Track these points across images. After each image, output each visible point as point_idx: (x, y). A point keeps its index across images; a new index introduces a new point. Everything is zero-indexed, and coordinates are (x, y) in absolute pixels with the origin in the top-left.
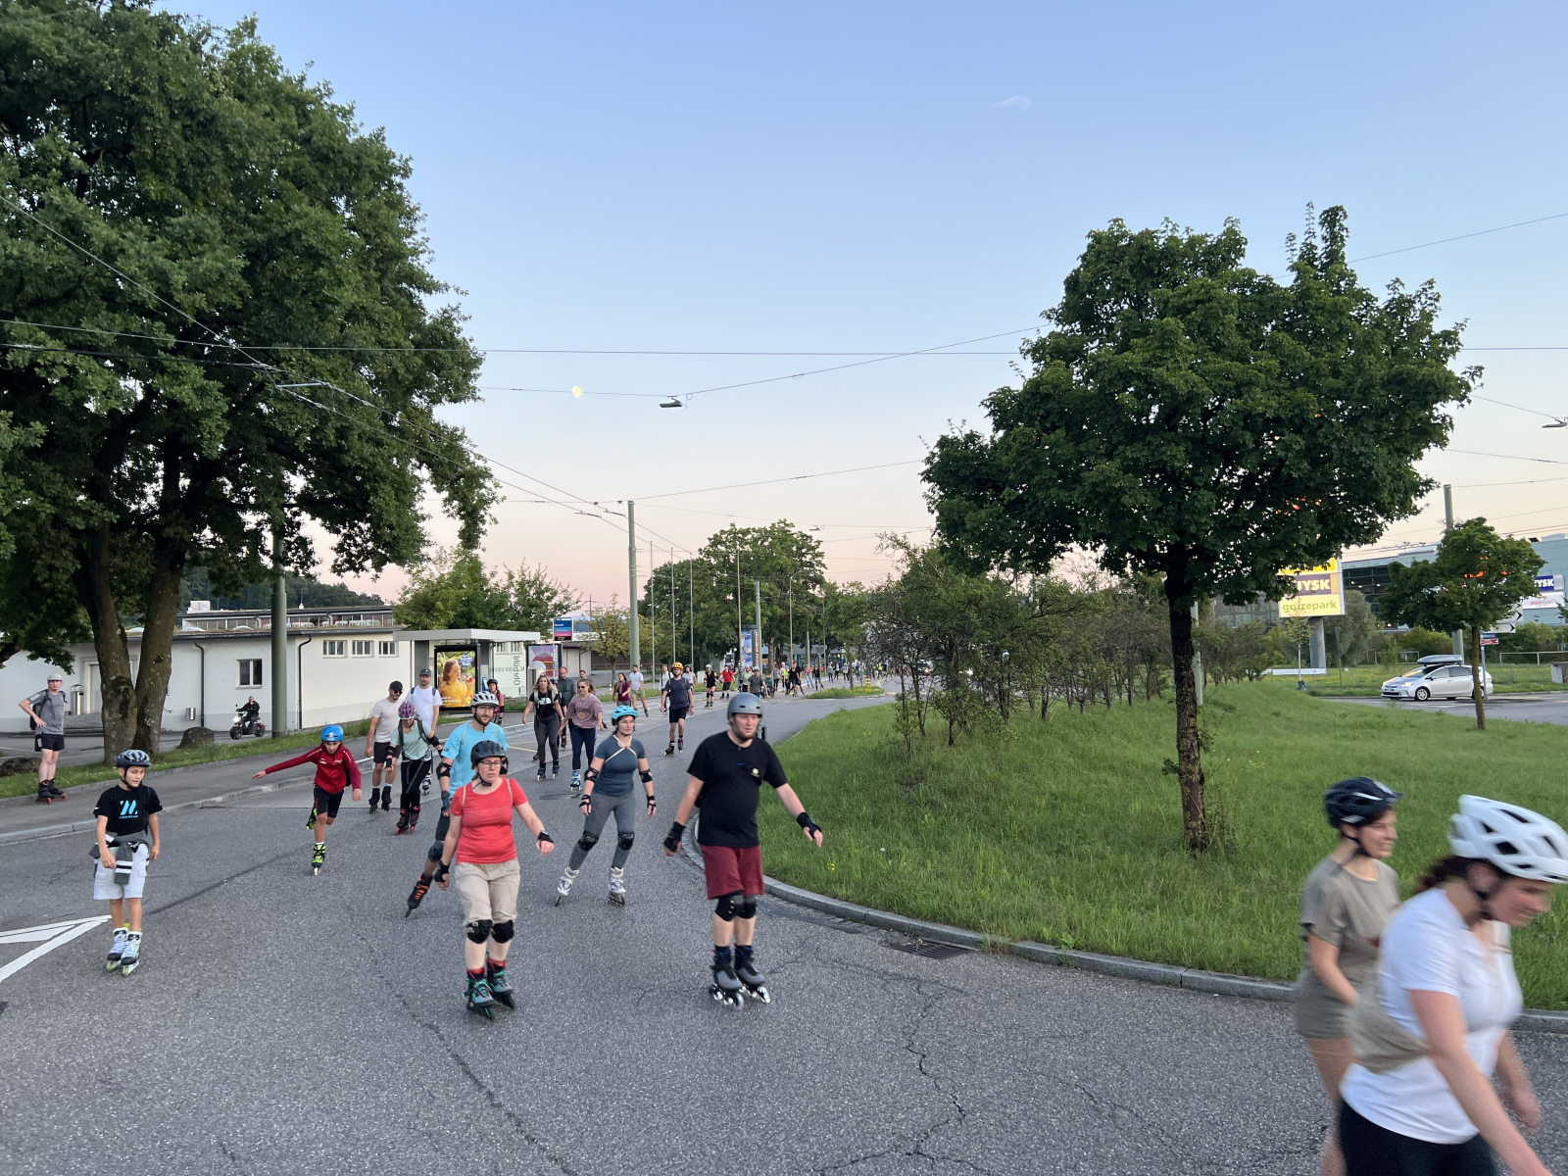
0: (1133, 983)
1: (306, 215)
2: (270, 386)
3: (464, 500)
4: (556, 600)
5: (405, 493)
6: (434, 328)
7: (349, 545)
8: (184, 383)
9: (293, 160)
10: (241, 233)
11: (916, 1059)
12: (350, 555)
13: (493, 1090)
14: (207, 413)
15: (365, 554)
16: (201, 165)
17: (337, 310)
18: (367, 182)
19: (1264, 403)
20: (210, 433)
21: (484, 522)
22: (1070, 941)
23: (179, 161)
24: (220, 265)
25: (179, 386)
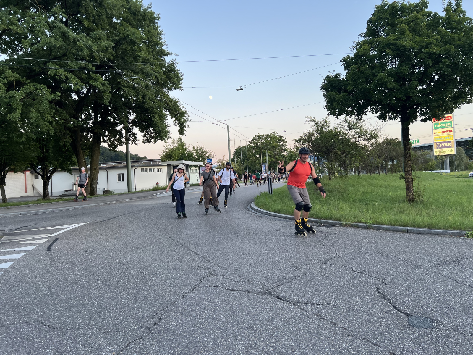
0: (391, 232)
1: (130, 30)
2: (122, 83)
3: (179, 120)
4: (207, 155)
5: (162, 117)
6: (168, 66)
7: (147, 135)
8: (98, 82)
9: (126, 15)
10: (112, 37)
11: (323, 246)
12: (147, 138)
13: (196, 252)
14: (105, 91)
15: (152, 137)
16: (99, 16)
17: (140, 59)
18: (147, 22)
19: (436, 49)
20: (106, 97)
21: (185, 127)
22: (371, 222)
23: (93, 15)
24: (106, 44)
25: (97, 82)
